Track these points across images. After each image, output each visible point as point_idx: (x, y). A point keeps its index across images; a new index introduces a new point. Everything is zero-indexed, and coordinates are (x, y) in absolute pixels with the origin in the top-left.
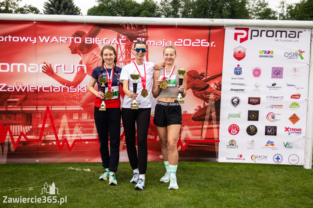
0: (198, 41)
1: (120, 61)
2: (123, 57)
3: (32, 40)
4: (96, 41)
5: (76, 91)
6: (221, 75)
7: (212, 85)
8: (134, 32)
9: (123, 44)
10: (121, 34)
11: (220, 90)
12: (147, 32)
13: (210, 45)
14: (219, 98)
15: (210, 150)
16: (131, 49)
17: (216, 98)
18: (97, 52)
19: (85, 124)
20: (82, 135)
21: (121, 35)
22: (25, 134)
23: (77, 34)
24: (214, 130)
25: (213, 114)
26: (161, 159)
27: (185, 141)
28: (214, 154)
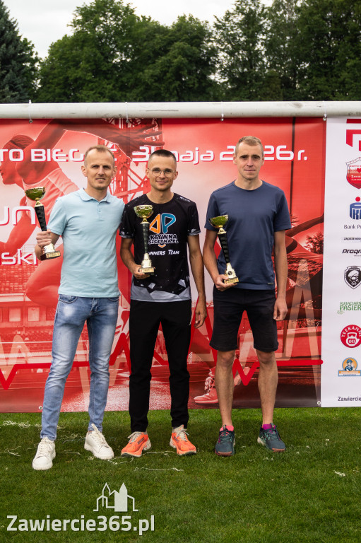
0: (269, 150)
2: (112, 187)
4: (54, 156)
5: (14, 262)
6: (321, 220)
7: (304, 243)
8: (134, 134)
10: (107, 139)
11: (321, 252)
12: (161, 133)
13: (296, 156)
14: (319, 270)
15: (302, 381)
16: (127, 171)
17: (313, 270)
18: (56, 179)
19: (35, 332)
20: (30, 354)
21: (106, 141)
23: (15, 143)
24: (310, 338)
25: (306, 304)
26: (198, 404)
27: (248, 364)
28: (312, 391)
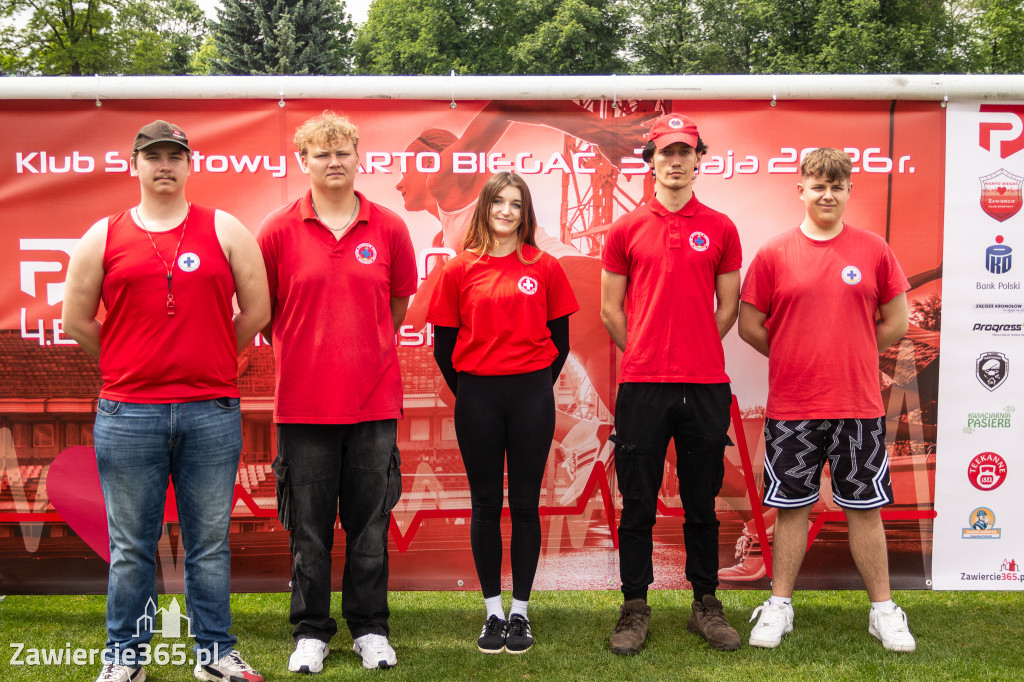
1: (574, 231)
2: (586, 217)
3: (270, 165)
4: (491, 164)
5: (420, 342)
6: (937, 274)
8: (624, 127)
9: (583, 170)
10: (579, 136)
11: (937, 327)
13: (895, 166)
14: (933, 358)
15: (900, 546)
16: (612, 189)
17: (923, 359)
19: (454, 458)
20: (444, 494)
21: (578, 140)
22: (249, 492)
23: (429, 141)
24: (917, 474)
25: (911, 415)
26: (723, 581)
28: (917, 562)
